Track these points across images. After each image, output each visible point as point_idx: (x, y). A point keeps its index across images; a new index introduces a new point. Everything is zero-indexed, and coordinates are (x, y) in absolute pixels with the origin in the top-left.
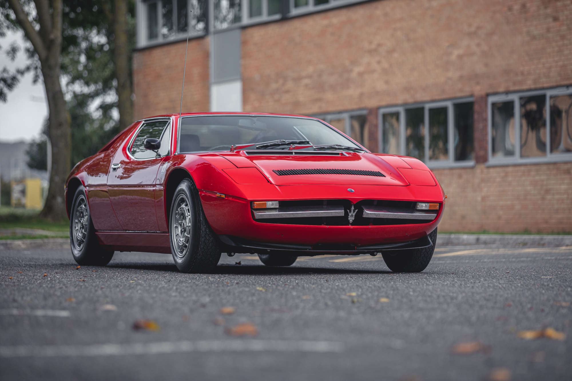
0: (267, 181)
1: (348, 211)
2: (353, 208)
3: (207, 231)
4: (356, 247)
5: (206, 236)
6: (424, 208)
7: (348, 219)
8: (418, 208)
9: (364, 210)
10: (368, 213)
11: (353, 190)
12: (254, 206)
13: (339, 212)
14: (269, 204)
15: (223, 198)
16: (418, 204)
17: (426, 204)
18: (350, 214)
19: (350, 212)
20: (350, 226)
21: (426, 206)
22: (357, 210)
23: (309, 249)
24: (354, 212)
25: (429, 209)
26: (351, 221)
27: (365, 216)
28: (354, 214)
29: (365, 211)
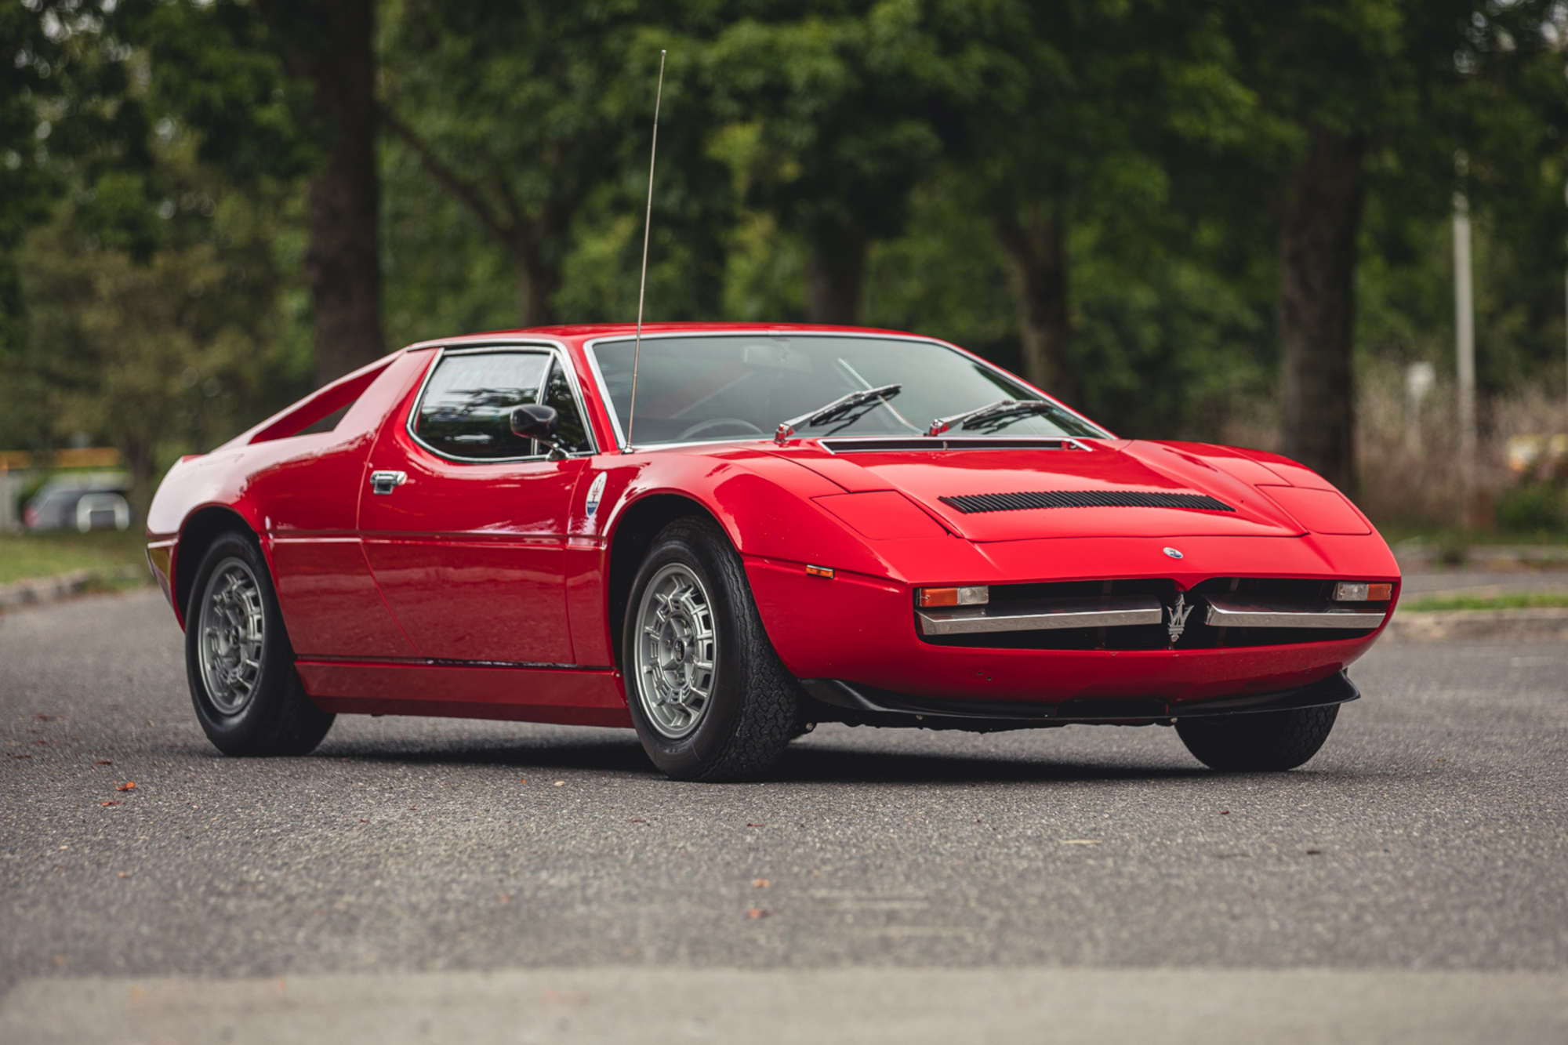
0: (945, 533)
1: (1170, 609)
2: (1182, 601)
4: (1167, 707)
6: (1355, 598)
8: (1341, 596)
9: (1210, 606)
10: (1222, 615)
11: (1178, 553)
12: (924, 600)
13: (1150, 614)
14: (966, 596)
15: (828, 578)
16: (1341, 588)
17: (1362, 586)
18: (1174, 620)
19: (1174, 612)
20: (1171, 651)
21: (1360, 590)
22: (1191, 608)
23: (1050, 715)
24: (1184, 611)
25: (1372, 599)
26: (1174, 637)
27: (1212, 622)
28: (1183, 620)
29: (1214, 608)
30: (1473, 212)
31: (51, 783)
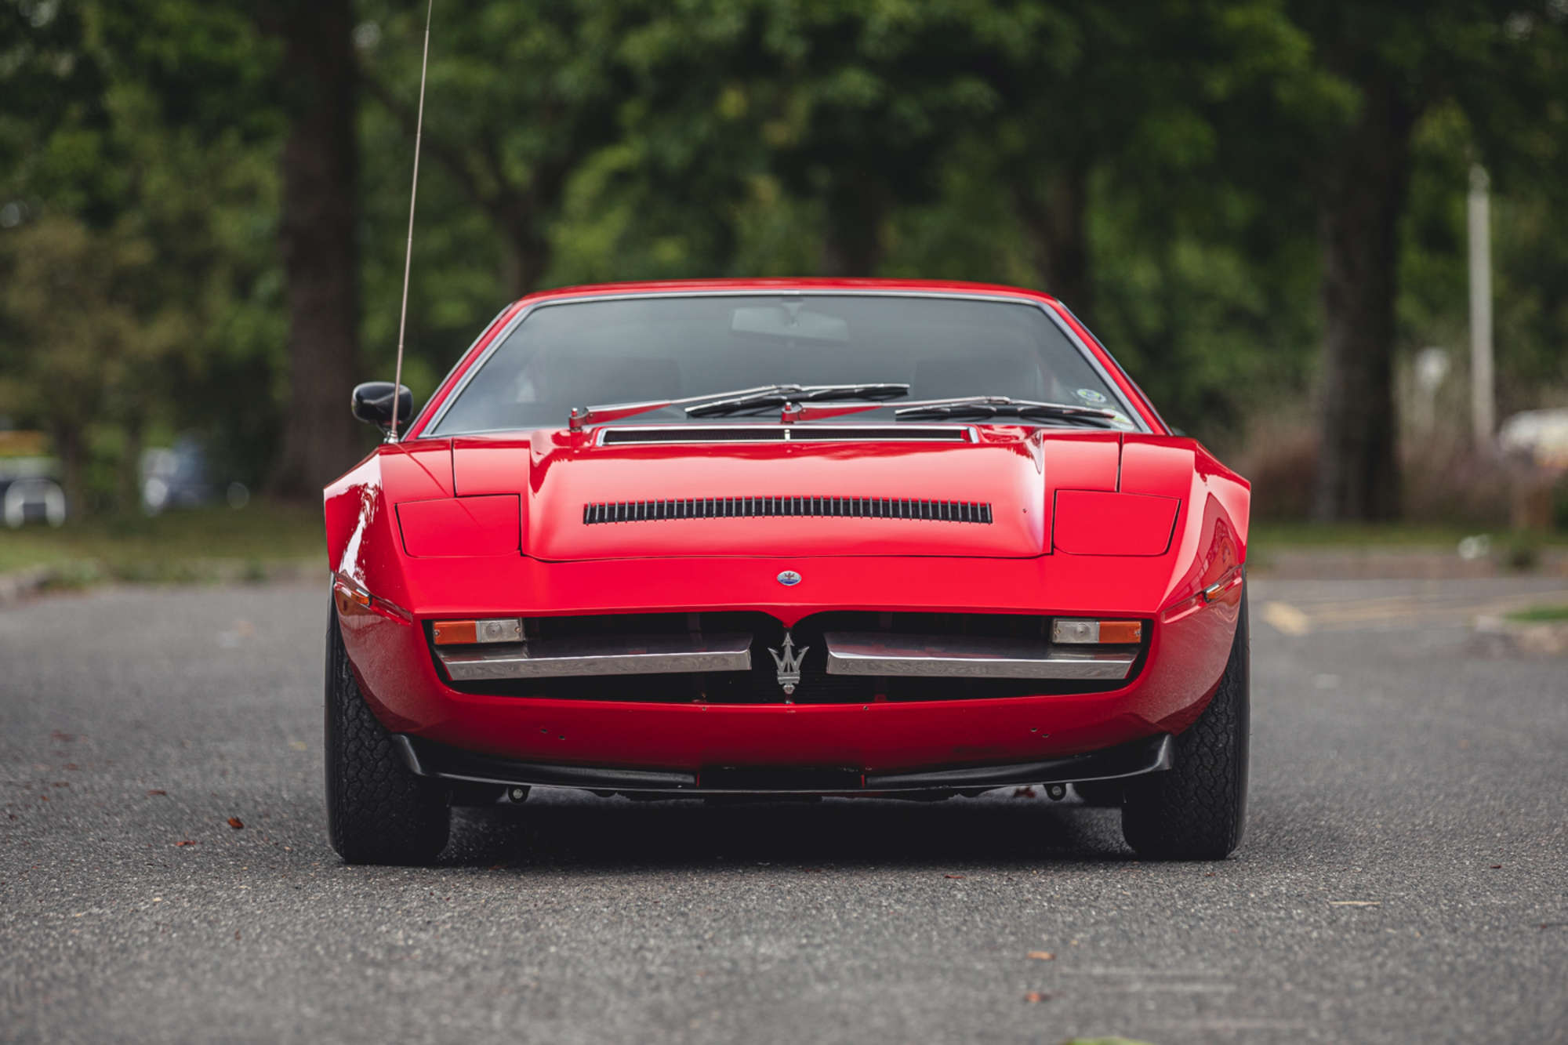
0: (517, 546)
1: (773, 651)
2: (788, 641)
3: (365, 717)
4: (863, 776)
5: (361, 735)
6: (1082, 639)
7: (776, 681)
8: (1056, 638)
9: (830, 651)
10: (843, 657)
12: (437, 636)
13: (739, 658)
16: (1056, 625)
17: (1088, 624)
18: (781, 665)
19: (781, 656)
20: (788, 706)
21: (1086, 630)
22: (804, 651)
23: (685, 785)
24: (795, 655)
25: (1102, 642)
26: (789, 688)
27: (832, 669)
28: (796, 664)
29: (832, 653)
30: (1499, 189)
31: (107, 818)
